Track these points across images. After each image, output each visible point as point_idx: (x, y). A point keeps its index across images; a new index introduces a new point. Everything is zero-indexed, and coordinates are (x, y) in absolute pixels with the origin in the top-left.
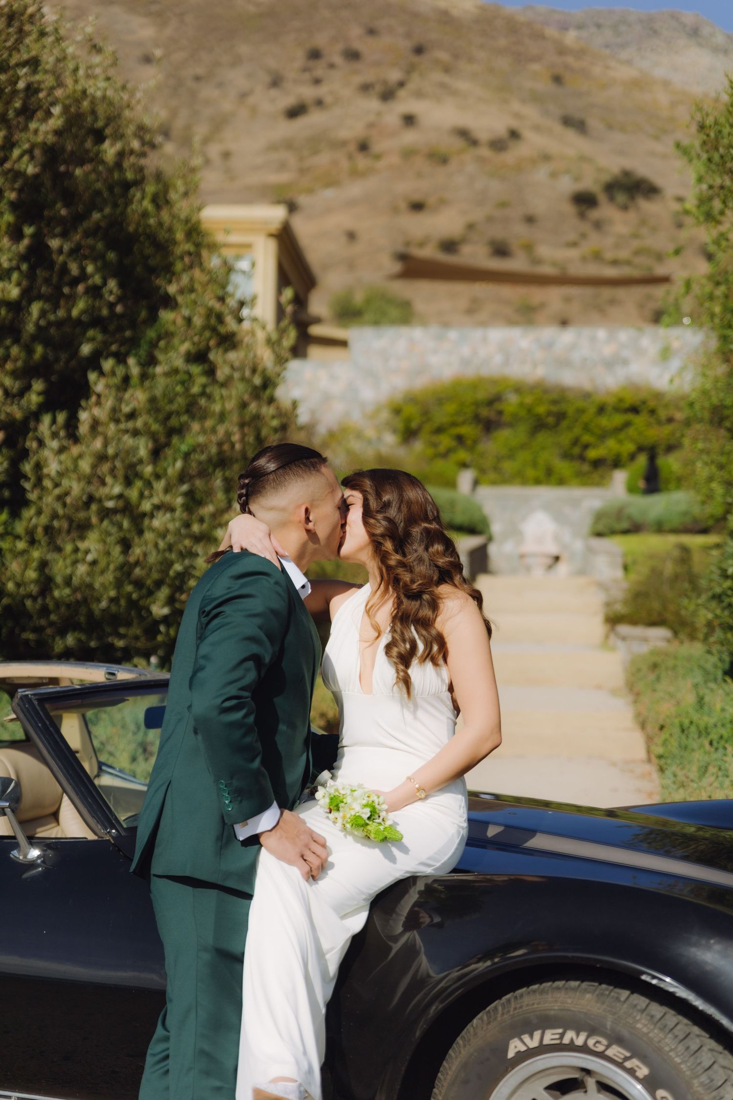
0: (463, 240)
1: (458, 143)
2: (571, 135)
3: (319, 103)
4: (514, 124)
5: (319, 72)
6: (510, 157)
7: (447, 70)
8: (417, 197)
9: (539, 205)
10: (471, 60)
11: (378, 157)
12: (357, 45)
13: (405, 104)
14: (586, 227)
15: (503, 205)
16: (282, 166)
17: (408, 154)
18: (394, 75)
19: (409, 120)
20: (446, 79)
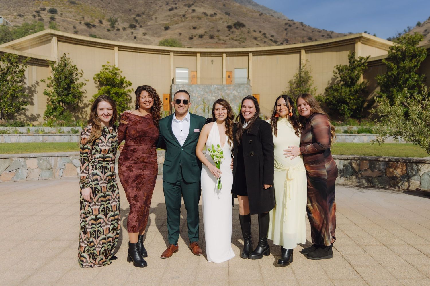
0: (204, 35)
1: (204, 15)
2: (227, 16)
3: (176, 8)
4: (215, 12)
5: (176, 2)
6: (214, 18)
7: (202, 2)
8: (195, 26)
9: (220, 28)
11: (187, 18)
13: (193, 8)
14: (229, 32)
15: (213, 28)
16: (167, 20)
17: (193, 17)
18: (191, 3)
19: (194, 11)
20: (202, 4)
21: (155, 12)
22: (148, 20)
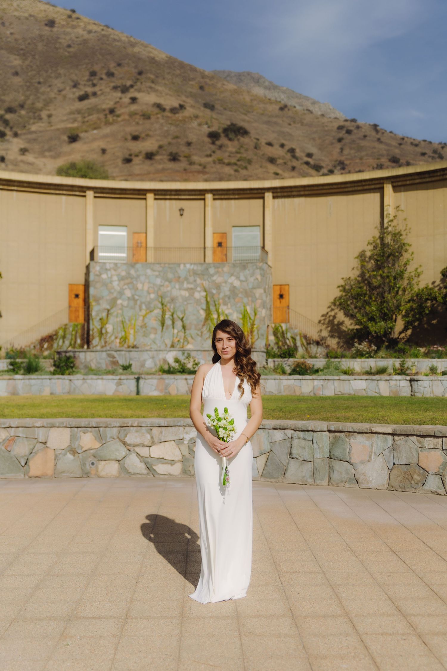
0: (157, 153)
1: (156, 110)
2: (208, 111)
3: (95, 94)
4: (182, 103)
5: (95, 82)
6: (180, 116)
7: (153, 82)
8: (136, 133)
9: (192, 137)
10: (164, 79)
11: (118, 116)
12: (113, 70)
13: (132, 93)
14: (213, 147)
15: (177, 137)
16: (75, 120)
17: (132, 115)
18: (129, 83)
19: (134, 100)
20: (153, 85)
21: (48, 103)
22: (32, 121)
